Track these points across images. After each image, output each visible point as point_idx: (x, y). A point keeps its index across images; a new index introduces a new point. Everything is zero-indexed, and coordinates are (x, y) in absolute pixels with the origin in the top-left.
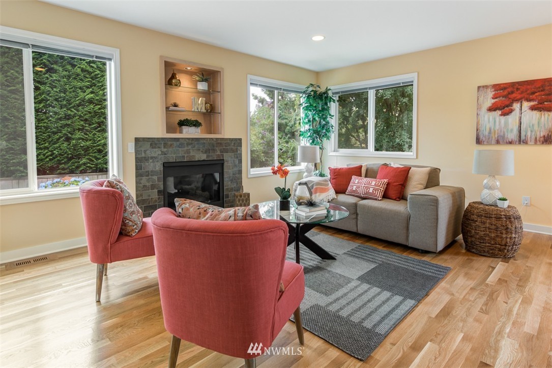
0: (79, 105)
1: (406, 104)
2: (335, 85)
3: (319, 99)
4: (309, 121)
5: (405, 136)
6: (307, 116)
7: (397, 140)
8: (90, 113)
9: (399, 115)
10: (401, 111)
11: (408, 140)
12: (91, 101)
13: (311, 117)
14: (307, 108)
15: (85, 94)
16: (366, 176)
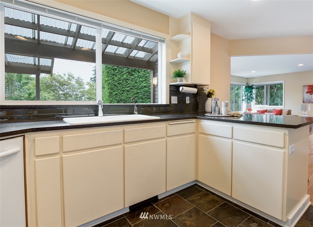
0: (141, 88)
1: (279, 87)
2: (255, 83)
3: (249, 88)
4: (245, 95)
5: (279, 100)
6: (244, 94)
7: (276, 102)
8: (144, 91)
9: (276, 91)
10: (277, 90)
11: (281, 102)
12: (145, 87)
13: (246, 94)
14: (246, 91)
15: (143, 83)
16: (269, 112)
